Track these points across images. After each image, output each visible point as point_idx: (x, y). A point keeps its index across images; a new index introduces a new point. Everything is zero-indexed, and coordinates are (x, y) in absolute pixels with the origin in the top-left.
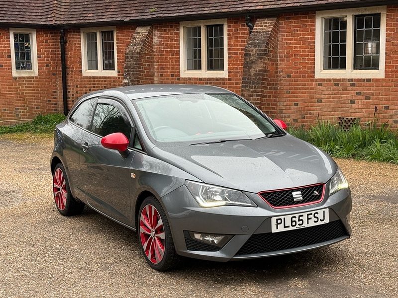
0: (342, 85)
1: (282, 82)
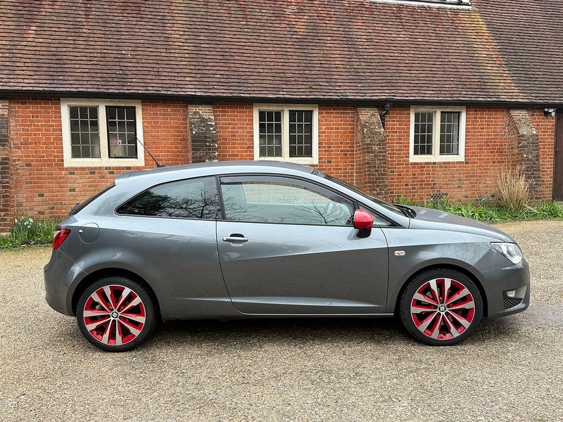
0: (99, 173)
1: (19, 171)
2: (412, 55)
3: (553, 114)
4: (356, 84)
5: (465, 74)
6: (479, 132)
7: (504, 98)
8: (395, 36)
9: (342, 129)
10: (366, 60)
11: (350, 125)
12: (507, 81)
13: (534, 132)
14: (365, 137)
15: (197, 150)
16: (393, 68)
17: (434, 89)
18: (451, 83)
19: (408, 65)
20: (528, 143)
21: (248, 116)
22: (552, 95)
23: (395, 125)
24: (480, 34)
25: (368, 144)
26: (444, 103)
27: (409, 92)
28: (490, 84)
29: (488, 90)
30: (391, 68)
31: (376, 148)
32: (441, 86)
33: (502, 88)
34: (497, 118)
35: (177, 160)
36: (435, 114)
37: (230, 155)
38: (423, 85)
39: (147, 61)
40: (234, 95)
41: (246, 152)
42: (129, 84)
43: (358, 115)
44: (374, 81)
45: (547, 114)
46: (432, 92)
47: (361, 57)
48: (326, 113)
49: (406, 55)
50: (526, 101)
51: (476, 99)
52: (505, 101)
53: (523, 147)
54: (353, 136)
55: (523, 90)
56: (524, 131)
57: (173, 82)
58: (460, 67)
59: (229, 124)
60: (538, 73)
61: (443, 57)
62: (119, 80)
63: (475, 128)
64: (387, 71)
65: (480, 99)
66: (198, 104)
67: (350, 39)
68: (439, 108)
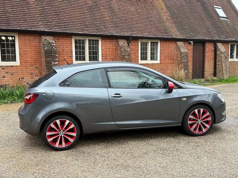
2: (137, 17)
3: (192, 43)
4: (116, 29)
5: (159, 26)
6: (165, 51)
7: (174, 37)
8: (130, 8)
9: (111, 48)
10: (119, 18)
11: (115, 47)
12: (175, 30)
13: (186, 51)
14: (122, 52)
15: (47, 57)
16: (130, 22)
17: (148, 32)
18: (154, 29)
19: (136, 21)
20: (184, 55)
21: (70, 42)
22: (192, 36)
23: (133, 47)
24: (162, 9)
25: (123, 56)
26: (151, 38)
27: (138, 33)
28: (168, 30)
29: (168, 33)
30: (129, 22)
31: (127, 57)
32: (150, 31)
33: (173, 32)
34: (172, 45)
35: (36, 62)
36: (148, 43)
37: (62, 60)
38: (143, 30)
39: (19, 14)
40: (63, 31)
41: (69, 58)
42: (12, 25)
43: (118, 43)
44: (123, 28)
45: (190, 43)
46: (147, 33)
47: (117, 17)
48: (104, 41)
49: (135, 17)
50: (182, 38)
51: (164, 37)
52: (175, 38)
53: (182, 57)
54: (116, 52)
55: (181, 33)
56: (182, 50)
57: (33, 24)
58: (156, 23)
59: (61, 45)
60: (185, 26)
61: (149, 18)
62: (6, 23)
63: (163, 49)
64: (128, 23)
65: (165, 37)
66: (46, 35)
67: (111, 8)
68: (150, 40)
